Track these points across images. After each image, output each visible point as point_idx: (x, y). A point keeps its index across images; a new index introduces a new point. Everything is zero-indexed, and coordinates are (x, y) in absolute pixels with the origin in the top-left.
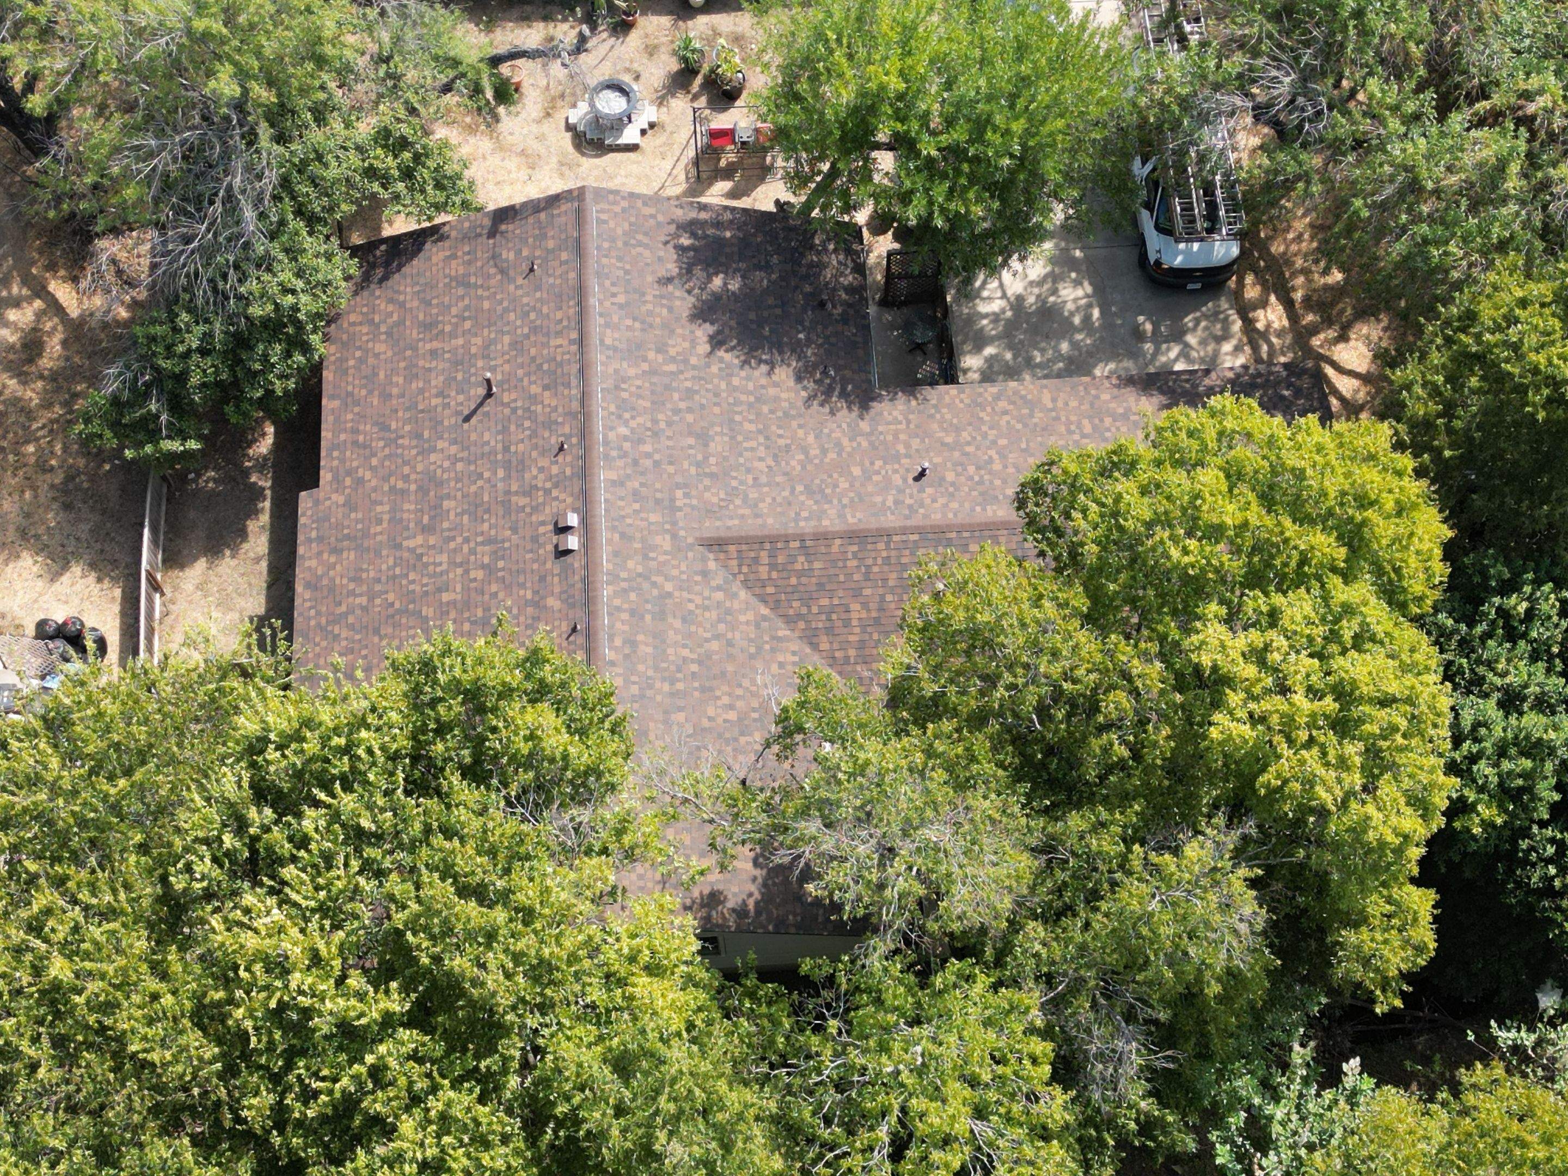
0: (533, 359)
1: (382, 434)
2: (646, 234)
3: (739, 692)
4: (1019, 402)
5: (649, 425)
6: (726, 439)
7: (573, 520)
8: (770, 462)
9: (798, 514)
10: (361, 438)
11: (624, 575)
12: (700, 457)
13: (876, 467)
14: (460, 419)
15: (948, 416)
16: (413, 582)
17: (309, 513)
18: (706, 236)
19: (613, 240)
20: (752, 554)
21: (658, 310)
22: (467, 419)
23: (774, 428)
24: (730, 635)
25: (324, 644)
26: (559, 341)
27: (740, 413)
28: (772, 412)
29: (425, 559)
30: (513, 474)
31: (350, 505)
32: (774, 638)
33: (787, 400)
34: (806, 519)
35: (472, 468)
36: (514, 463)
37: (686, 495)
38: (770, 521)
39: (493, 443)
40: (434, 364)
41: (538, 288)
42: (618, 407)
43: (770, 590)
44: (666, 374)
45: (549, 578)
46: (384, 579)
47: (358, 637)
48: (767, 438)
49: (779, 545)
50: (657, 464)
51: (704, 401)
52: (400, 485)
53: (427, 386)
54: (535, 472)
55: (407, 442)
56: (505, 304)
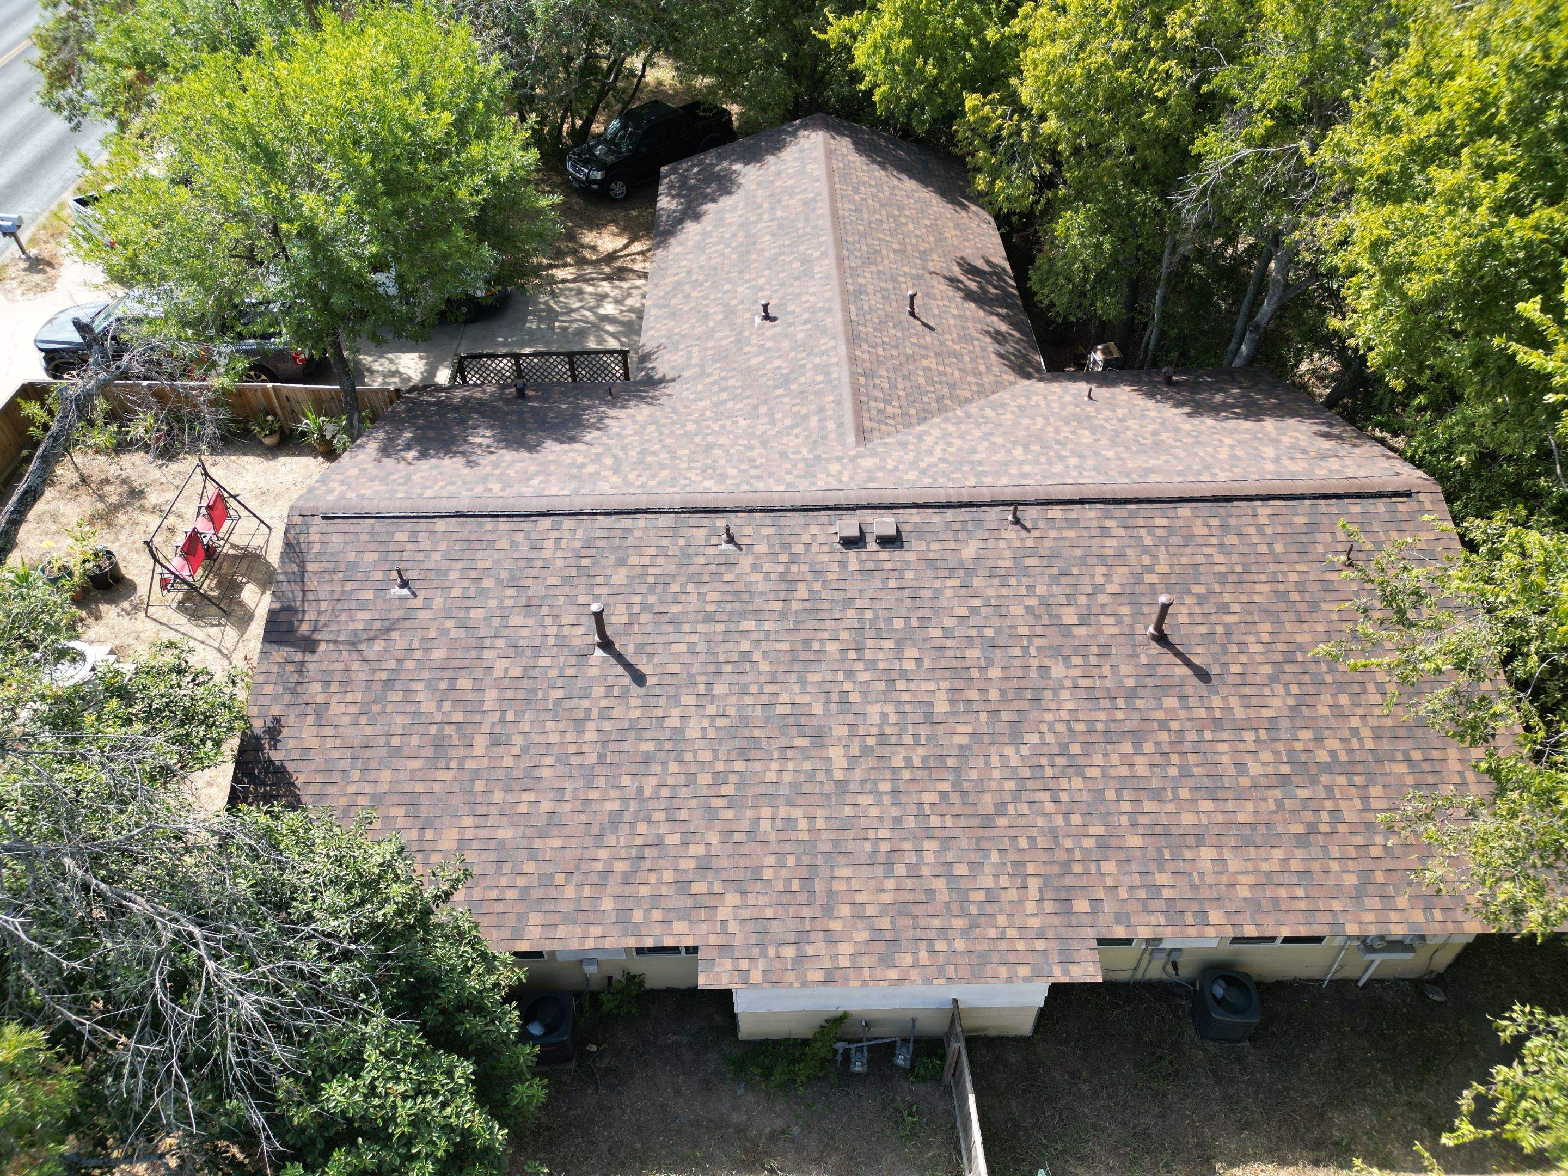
0: (567, 581)
1: (624, 828)
2: (391, 474)
5: (697, 471)
13: (754, 349)
14: (636, 690)
16: (908, 759)
17: (744, 964)
18: (407, 445)
21: (517, 468)
22: (639, 679)
25: (1001, 920)
26: (549, 544)
27: (672, 431)
28: (669, 418)
29: (871, 741)
30: (753, 607)
31: (747, 881)
34: (829, 375)
35: (728, 669)
36: (738, 606)
39: (694, 638)
40: (518, 740)
41: (442, 575)
44: (618, 463)
45: (931, 556)
46: (894, 811)
47: (994, 854)
50: (755, 467)
52: (728, 790)
53: (555, 749)
54: (758, 576)
55: (653, 781)
56: (449, 624)
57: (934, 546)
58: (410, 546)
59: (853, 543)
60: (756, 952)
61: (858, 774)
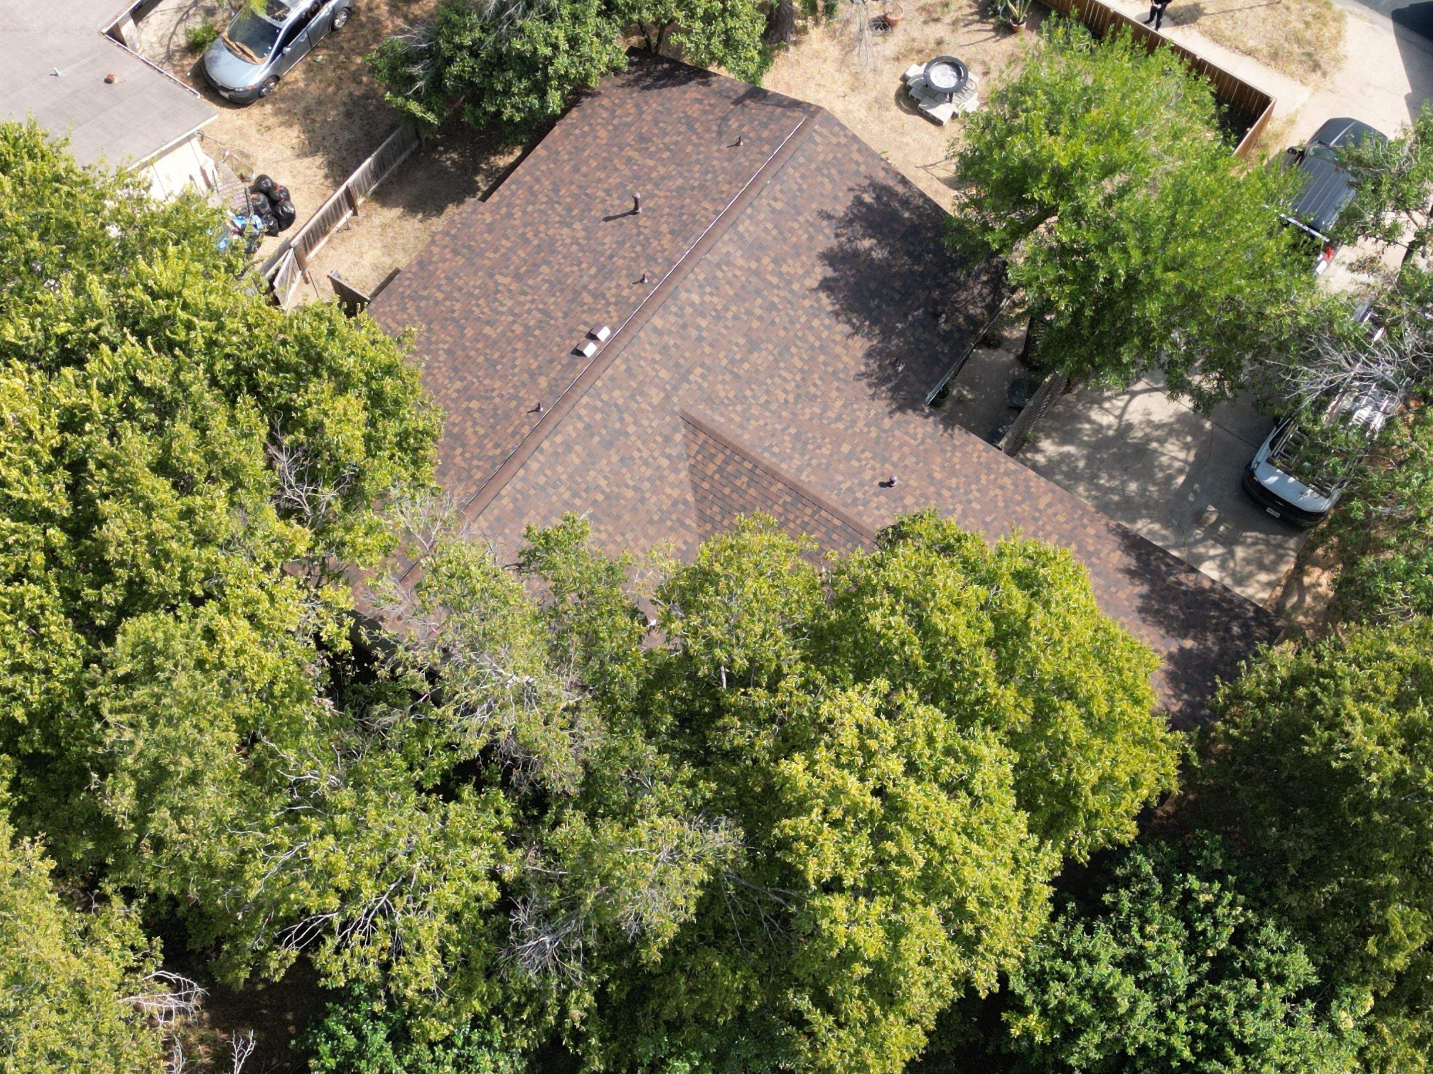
1: (550, 193)
2: (840, 172)
3: (619, 538)
4: (1021, 488)
5: (719, 307)
6: (771, 358)
7: (604, 334)
8: (791, 399)
9: (771, 446)
10: (537, 187)
11: (605, 397)
12: (738, 357)
13: (863, 456)
14: (603, 216)
15: (956, 460)
17: (463, 215)
18: (887, 205)
19: (810, 160)
20: (713, 451)
21: (800, 232)
22: (607, 219)
23: (816, 376)
24: (647, 495)
27: (799, 348)
28: (825, 364)
29: (499, 296)
30: (600, 277)
31: (490, 228)
32: (679, 520)
33: (846, 364)
34: (774, 454)
35: (580, 255)
36: (607, 270)
37: (703, 376)
38: (746, 436)
39: (607, 247)
40: (623, 168)
41: (730, 160)
42: (706, 279)
43: (706, 485)
44: (764, 280)
45: (555, 363)
46: (464, 291)
48: (803, 379)
49: (737, 458)
50: (700, 339)
51: (777, 320)
52: (530, 235)
57: (559, 367)
60: (463, 220)
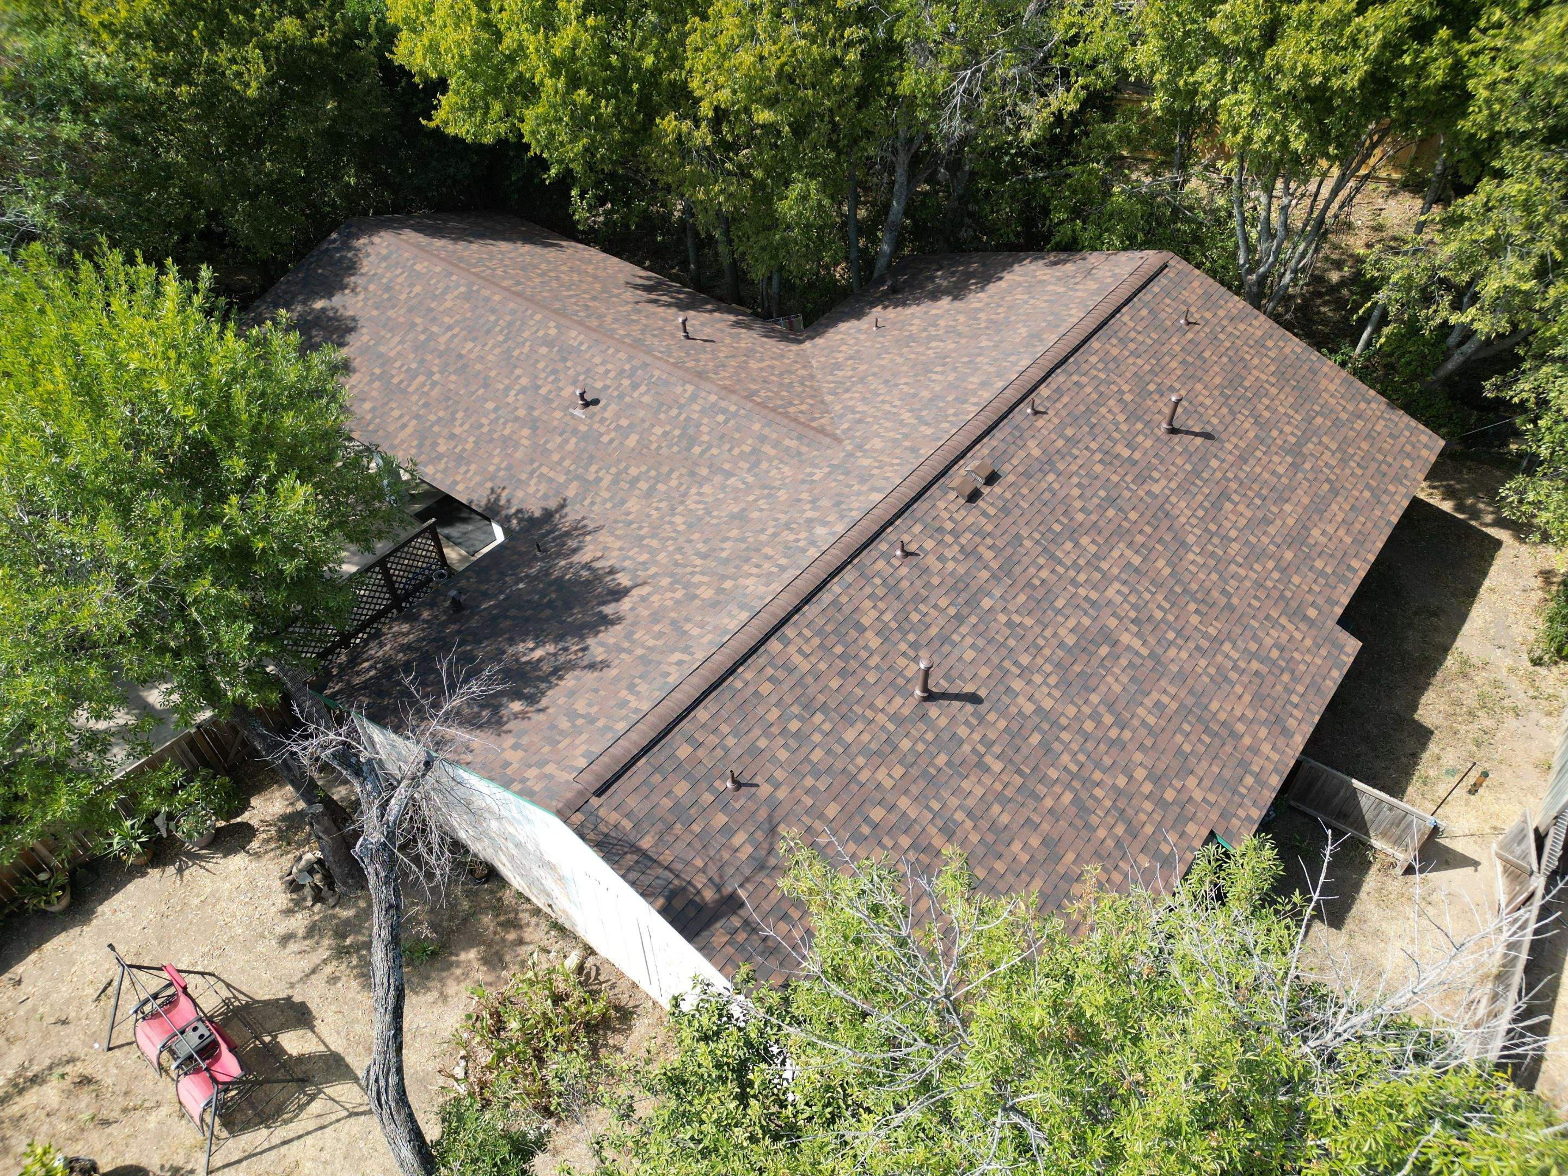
0: (843, 673)
1: (1090, 804)
5: (786, 533)
6: (715, 513)
12: (761, 502)
14: (983, 708)
16: (1159, 607)
17: (1241, 813)
21: (645, 638)
22: (974, 699)
25: (1297, 656)
26: (797, 659)
27: (673, 531)
28: (639, 528)
29: (1133, 614)
33: (611, 535)
35: (1012, 643)
37: (812, 475)
39: (969, 641)
40: (959, 816)
41: (754, 752)
46: (1191, 645)
47: (1253, 622)
52: (1108, 719)
53: (990, 798)
54: (950, 565)
55: (1065, 758)
56: (809, 782)
57: (1015, 462)
58: (701, 753)
59: (974, 496)
60: (1236, 798)
61: (1152, 641)
